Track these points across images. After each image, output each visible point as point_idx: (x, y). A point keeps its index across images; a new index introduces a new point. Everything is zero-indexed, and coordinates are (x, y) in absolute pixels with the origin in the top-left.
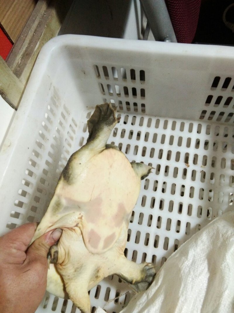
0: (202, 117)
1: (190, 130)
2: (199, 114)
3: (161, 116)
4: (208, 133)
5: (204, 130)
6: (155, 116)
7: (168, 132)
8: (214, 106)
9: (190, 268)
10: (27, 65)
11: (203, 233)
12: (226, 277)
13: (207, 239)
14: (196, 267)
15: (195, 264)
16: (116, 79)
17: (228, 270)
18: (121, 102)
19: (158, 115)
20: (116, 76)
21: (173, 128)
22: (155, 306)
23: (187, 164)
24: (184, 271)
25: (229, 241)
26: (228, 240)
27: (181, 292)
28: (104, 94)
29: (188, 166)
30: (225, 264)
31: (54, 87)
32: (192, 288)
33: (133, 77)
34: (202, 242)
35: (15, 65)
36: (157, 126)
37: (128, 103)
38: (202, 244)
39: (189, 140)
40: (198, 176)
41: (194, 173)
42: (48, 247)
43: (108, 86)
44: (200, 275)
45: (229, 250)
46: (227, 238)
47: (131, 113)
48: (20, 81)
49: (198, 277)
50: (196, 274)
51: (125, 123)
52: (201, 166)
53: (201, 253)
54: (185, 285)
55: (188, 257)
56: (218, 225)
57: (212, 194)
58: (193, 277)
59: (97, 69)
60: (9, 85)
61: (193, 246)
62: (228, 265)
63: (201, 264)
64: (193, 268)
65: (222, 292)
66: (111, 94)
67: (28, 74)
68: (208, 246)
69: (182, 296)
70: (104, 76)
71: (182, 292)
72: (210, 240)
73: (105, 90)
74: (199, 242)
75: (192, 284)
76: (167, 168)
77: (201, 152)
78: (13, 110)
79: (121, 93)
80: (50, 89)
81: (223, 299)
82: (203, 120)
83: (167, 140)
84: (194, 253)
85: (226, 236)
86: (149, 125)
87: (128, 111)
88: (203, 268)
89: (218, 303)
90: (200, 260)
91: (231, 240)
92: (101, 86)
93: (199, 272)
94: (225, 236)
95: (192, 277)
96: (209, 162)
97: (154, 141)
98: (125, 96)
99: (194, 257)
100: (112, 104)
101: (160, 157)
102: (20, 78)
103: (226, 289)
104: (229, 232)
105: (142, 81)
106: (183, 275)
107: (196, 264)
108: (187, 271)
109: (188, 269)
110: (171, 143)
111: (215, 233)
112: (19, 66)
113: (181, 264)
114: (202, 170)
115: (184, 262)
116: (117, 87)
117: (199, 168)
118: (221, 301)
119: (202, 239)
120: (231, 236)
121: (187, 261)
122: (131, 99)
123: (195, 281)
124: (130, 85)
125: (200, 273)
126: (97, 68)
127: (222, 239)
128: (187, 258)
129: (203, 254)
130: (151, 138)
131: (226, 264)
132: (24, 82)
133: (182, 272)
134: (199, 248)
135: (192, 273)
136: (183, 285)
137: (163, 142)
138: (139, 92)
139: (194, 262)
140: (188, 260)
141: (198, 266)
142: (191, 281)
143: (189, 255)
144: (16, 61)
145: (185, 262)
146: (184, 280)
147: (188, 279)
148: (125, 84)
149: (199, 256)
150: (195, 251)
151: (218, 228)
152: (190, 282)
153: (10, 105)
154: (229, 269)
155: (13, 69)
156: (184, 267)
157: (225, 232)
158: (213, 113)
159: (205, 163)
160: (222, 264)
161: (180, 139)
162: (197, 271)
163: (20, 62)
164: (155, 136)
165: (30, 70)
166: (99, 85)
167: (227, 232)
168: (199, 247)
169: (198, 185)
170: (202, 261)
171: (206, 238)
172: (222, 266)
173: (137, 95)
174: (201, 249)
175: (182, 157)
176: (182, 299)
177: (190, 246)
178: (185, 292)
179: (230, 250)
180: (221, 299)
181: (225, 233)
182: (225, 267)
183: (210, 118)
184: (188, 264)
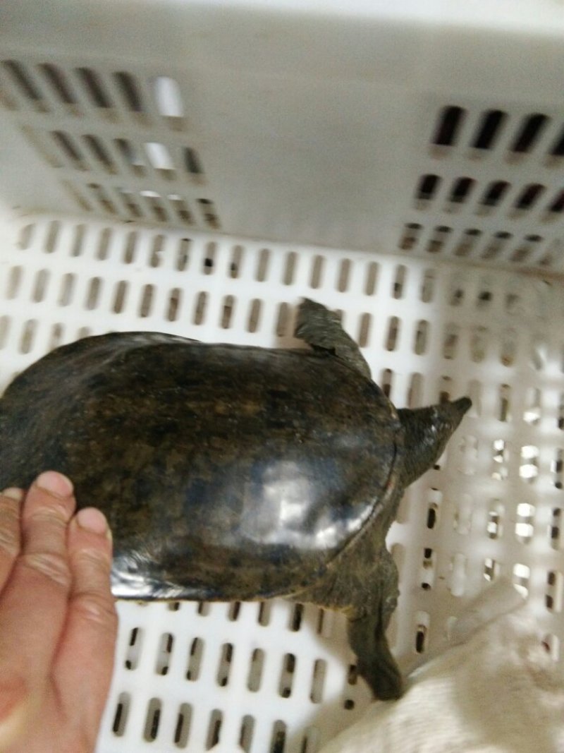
0: (408, 243)
6: (256, 238)
8: (445, 209)
36: (261, 274)
47: (172, 229)
82: (412, 252)
183: (434, 246)
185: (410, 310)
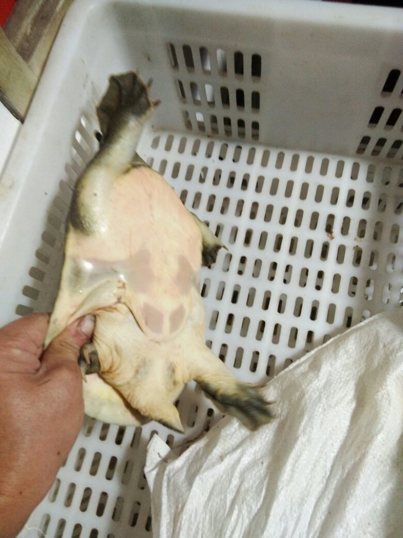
0: (361, 151)
1: (339, 174)
2: (356, 143)
3: (286, 147)
4: (369, 179)
5: (362, 174)
6: (277, 146)
7: (299, 177)
8: (385, 128)
9: (320, 393)
10: (43, 38)
11: (350, 338)
12: (383, 413)
13: (356, 348)
14: (332, 391)
15: (330, 386)
16: (207, 73)
17: (387, 402)
18: (214, 119)
19: (282, 145)
20: (208, 67)
21: (309, 169)
22: (254, 445)
23: (329, 235)
24: (310, 396)
25: (395, 356)
26: (393, 355)
27: (301, 428)
28: (185, 102)
29: (332, 238)
30: (383, 392)
31: (92, 83)
32: (322, 423)
33: (239, 69)
34: (347, 352)
35: (20, 37)
36: (279, 165)
37: (227, 121)
38: (345, 356)
39: (336, 192)
40: (349, 255)
41: (341, 250)
42: (78, 347)
43: (193, 86)
44: (336, 405)
45: (393, 372)
46: (392, 352)
47: (233, 141)
48: (30, 67)
49: (334, 408)
50: (330, 403)
51: (221, 158)
52: (354, 238)
53: (342, 370)
54: (310, 418)
55: (320, 374)
56: (379, 329)
57: (371, 290)
58: (326, 407)
59: (172, 52)
60: (9, 73)
61: (330, 358)
62: (388, 394)
63: (341, 388)
64: (326, 392)
65: (373, 437)
66: (197, 103)
67: (44, 57)
68: (356, 359)
69: (304, 435)
70: (185, 65)
71: (305, 429)
72: (361, 351)
73: (186, 95)
74: (341, 352)
75: (323, 418)
76: (294, 242)
77: (356, 213)
78: (17, 123)
79: (215, 100)
80: (84, 86)
81: (373, 447)
82: (362, 155)
83: (297, 191)
84: (329, 368)
85: (391, 348)
86: (264, 163)
87: (227, 136)
88: (343, 395)
89: (363, 452)
90: (339, 381)
91: (399, 354)
92: (179, 86)
93: (335, 400)
94: (388, 348)
95: (324, 406)
96: (369, 232)
97: (273, 191)
98: (223, 106)
99: (330, 375)
100: (199, 122)
101: (283, 221)
102: (30, 63)
103: (380, 431)
104: (397, 342)
105: (256, 78)
106: (308, 401)
107: (332, 387)
108: (316, 396)
109: (318, 393)
110: (303, 196)
111: (372, 341)
112: (27, 39)
113: (306, 384)
114: (355, 246)
115: (311, 382)
116: (208, 89)
117: (350, 241)
118: (370, 449)
119: (347, 349)
120: (399, 349)
121: (317, 381)
122: (234, 113)
123: (328, 413)
124: (233, 83)
125: (337, 401)
126: (172, 48)
127: (383, 352)
128: (317, 376)
129: (346, 371)
130: (267, 186)
131: (385, 393)
132: (37, 71)
133: (307, 396)
134: (339, 361)
135: (324, 400)
136: (306, 418)
137: (288, 193)
138: (248, 99)
139: (328, 384)
140: (320, 378)
141: (335, 391)
142: (321, 413)
143: (321, 371)
144: (23, 30)
145: (314, 381)
146: (309, 409)
147: (317, 409)
148: (223, 82)
149: (339, 374)
150: (331, 365)
151: (377, 333)
152: (318, 413)
153: (10, 111)
154: (389, 401)
155: (17, 44)
156: (311, 390)
157: (389, 340)
158: (381, 142)
159: (361, 234)
160: (378, 391)
161: (320, 189)
162: (333, 398)
163: (29, 32)
164: (275, 182)
165: (48, 48)
166: (175, 82)
167: (393, 340)
168: (341, 360)
169: (347, 270)
170: (342, 383)
171: (354, 348)
172: (377, 396)
173: (245, 104)
174: (343, 362)
175: (322, 222)
176: (302, 439)
177: (325, 356)
178: (309, 429)
179: (395, 372)
180: (370, 445)
181: (389, 342)
182: (383, 396)
183: (375, 153)
184: (318, 385)
185: (361, 186)
